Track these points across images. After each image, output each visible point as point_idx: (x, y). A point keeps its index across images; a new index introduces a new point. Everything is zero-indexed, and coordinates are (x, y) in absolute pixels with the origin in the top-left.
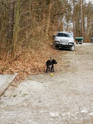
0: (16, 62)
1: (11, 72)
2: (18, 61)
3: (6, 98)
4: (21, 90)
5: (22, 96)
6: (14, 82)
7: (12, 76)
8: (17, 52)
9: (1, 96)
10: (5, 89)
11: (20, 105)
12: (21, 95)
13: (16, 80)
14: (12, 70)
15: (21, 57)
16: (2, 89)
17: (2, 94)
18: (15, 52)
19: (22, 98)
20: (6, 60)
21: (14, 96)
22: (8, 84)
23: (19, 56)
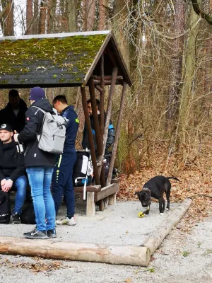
0: (186, 174)
1: (176, 196)
2: (192, 173)
3: (166, 257)
4: (201, 241)
5: (204, 255)
6: (183, 220)
7: (180, 207)
8: (190, 152)
9: (155, 252)
10: (164, 236)
11: (200, 275)
12: (202, 252)
13: (187, 216)
14: (179, 193)
15: (198, 162)
16: (157, 236)
17: (158, 249)
18: (185, 151)
19: (203, 258)
20: (163, 170)
21: (186, 254)
22: (170, 226)
23: (195, 159)
